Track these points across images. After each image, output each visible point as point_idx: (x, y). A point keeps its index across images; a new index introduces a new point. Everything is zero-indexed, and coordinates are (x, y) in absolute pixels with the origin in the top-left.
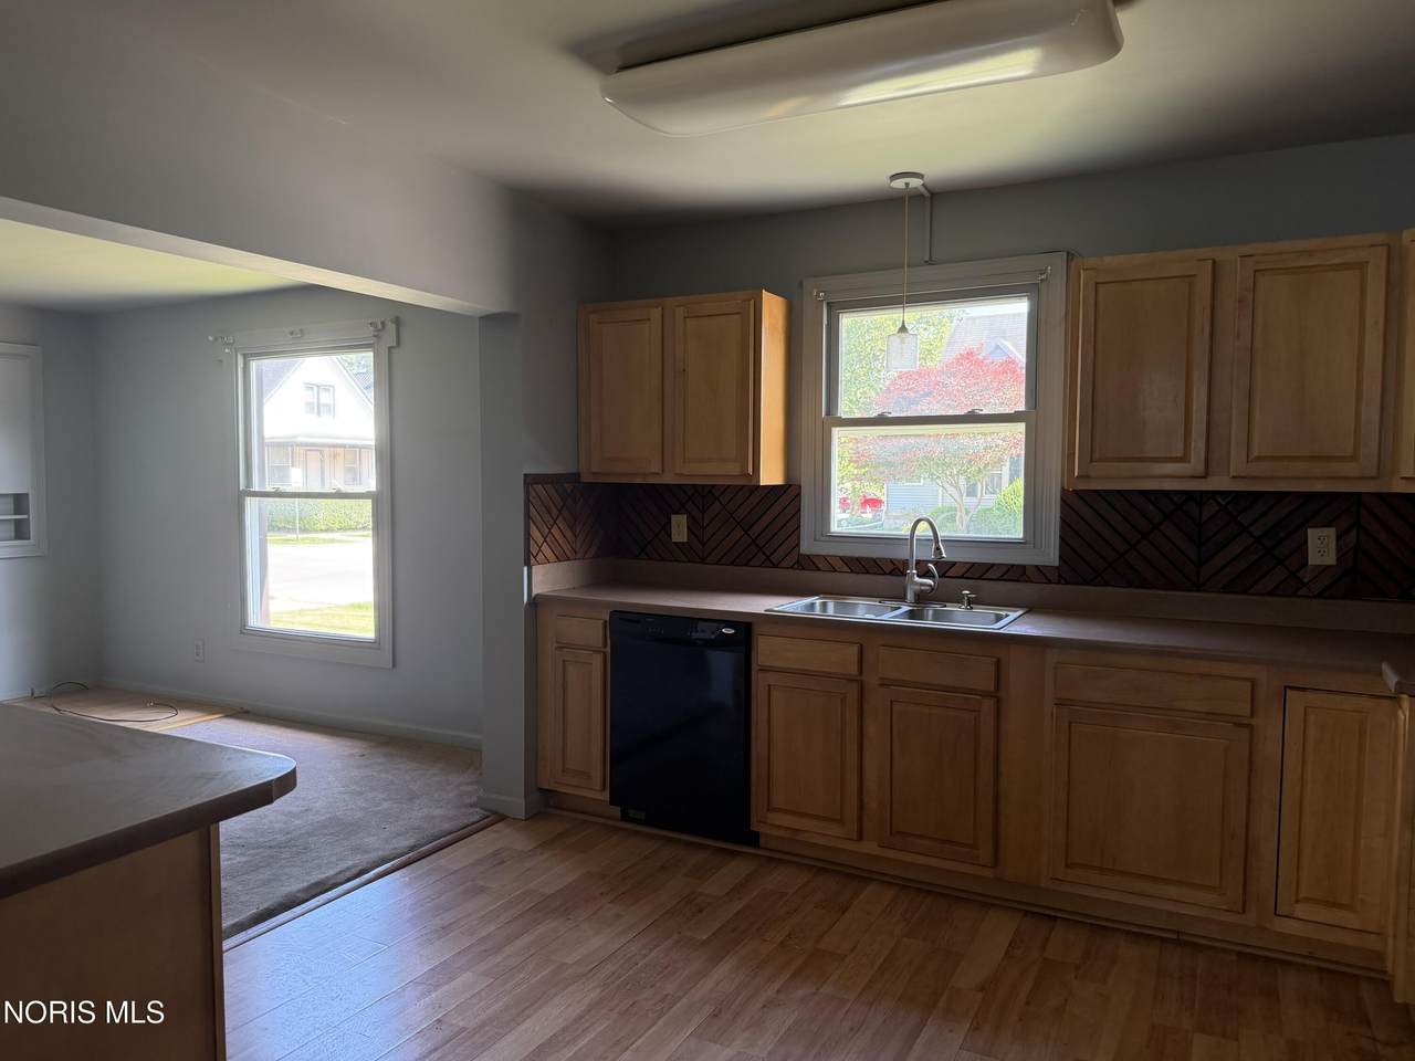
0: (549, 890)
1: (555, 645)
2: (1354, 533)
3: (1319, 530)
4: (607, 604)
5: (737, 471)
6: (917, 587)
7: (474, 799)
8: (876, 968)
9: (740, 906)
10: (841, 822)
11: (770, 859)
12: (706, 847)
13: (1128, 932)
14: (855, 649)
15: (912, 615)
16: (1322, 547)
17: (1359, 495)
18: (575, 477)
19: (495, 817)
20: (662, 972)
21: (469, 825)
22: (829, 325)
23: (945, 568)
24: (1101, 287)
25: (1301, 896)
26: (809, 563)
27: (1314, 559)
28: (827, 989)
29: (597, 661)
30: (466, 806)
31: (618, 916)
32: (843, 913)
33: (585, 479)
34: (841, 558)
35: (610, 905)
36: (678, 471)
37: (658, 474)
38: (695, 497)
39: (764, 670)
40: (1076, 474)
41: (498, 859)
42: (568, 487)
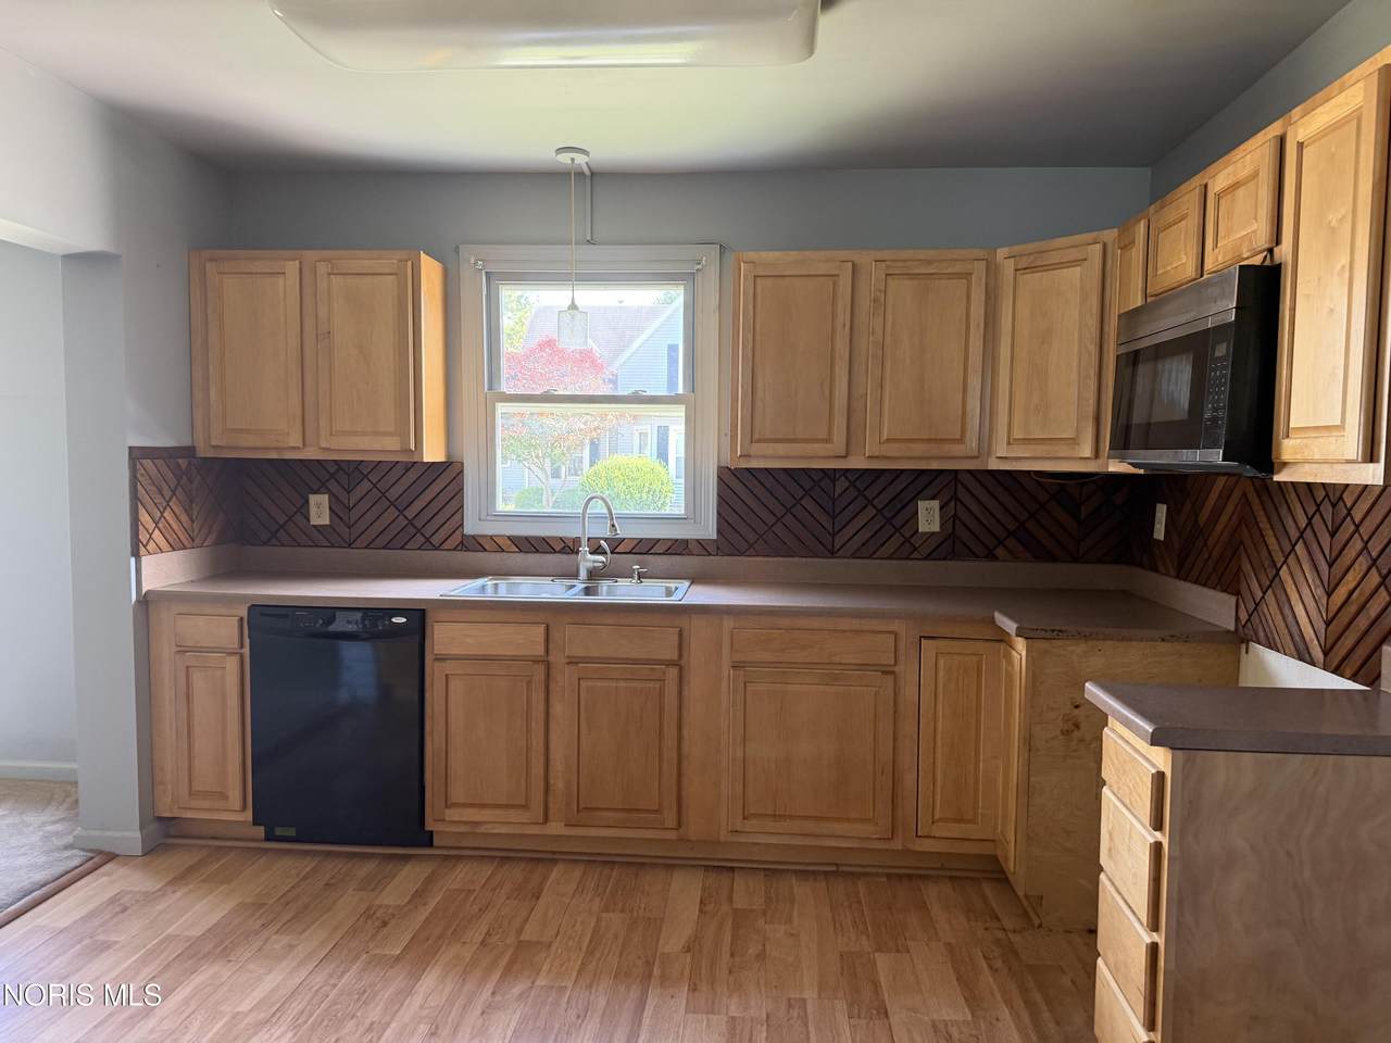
0: (197, 932)
1: (175, 649)
2: (952, 504)
3: (927, 502)
4: (244, 598)
5: (397, 447)
6: (590, 565)
7: (70, 839)
8: (584, 949)
9: (426, 914)
10: (525, 807)
11: (446, 858)
12: (372, 856)
13: (795, 872)
14: (542, 629)
15: (587, 591)
16: (928, 517)
17: (956, 471)
18: (189, 452)
19: (101, 858)
20: (358, 999)
21: (67, 873)
22: (487, 296)
23: (616, 545)
24: (758, 280)
25: (937, 816)
26: (476, 544)
27: (923, 527)
28: (541, 982)
29: (232, 664)
30: (58, 849)
31: (291, 947)
32: (538, 898)
33: (201, 453)
34: (509, 537)
35: (274, 937)
36: (324, 446)
37: (298, 448)
38: (339, 475)
39: (440, 659)
40: (739, 454)
41: (119, 906)
42: (183, 463)
